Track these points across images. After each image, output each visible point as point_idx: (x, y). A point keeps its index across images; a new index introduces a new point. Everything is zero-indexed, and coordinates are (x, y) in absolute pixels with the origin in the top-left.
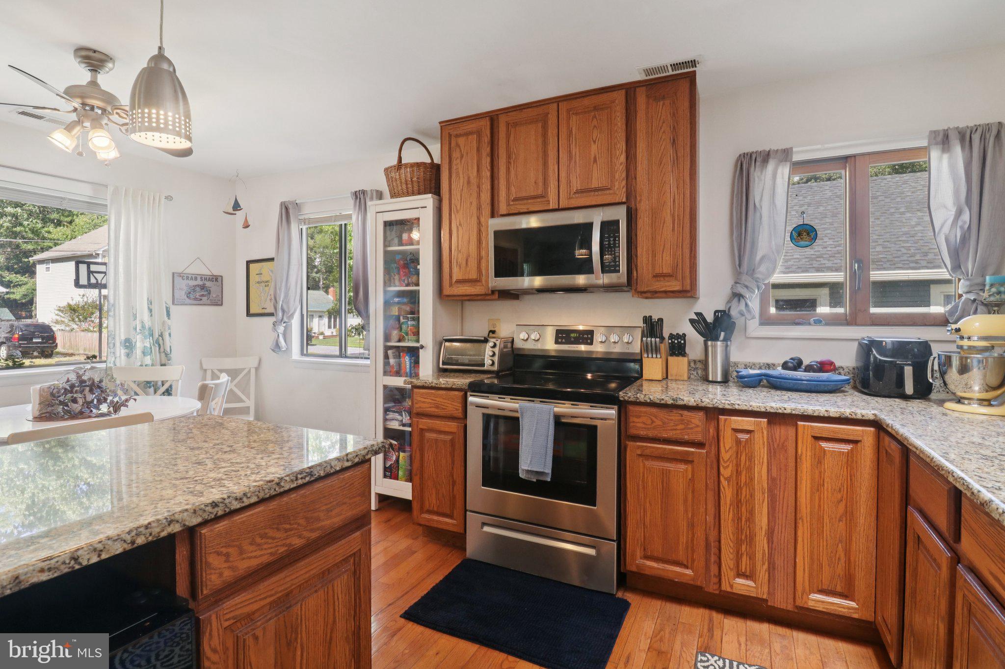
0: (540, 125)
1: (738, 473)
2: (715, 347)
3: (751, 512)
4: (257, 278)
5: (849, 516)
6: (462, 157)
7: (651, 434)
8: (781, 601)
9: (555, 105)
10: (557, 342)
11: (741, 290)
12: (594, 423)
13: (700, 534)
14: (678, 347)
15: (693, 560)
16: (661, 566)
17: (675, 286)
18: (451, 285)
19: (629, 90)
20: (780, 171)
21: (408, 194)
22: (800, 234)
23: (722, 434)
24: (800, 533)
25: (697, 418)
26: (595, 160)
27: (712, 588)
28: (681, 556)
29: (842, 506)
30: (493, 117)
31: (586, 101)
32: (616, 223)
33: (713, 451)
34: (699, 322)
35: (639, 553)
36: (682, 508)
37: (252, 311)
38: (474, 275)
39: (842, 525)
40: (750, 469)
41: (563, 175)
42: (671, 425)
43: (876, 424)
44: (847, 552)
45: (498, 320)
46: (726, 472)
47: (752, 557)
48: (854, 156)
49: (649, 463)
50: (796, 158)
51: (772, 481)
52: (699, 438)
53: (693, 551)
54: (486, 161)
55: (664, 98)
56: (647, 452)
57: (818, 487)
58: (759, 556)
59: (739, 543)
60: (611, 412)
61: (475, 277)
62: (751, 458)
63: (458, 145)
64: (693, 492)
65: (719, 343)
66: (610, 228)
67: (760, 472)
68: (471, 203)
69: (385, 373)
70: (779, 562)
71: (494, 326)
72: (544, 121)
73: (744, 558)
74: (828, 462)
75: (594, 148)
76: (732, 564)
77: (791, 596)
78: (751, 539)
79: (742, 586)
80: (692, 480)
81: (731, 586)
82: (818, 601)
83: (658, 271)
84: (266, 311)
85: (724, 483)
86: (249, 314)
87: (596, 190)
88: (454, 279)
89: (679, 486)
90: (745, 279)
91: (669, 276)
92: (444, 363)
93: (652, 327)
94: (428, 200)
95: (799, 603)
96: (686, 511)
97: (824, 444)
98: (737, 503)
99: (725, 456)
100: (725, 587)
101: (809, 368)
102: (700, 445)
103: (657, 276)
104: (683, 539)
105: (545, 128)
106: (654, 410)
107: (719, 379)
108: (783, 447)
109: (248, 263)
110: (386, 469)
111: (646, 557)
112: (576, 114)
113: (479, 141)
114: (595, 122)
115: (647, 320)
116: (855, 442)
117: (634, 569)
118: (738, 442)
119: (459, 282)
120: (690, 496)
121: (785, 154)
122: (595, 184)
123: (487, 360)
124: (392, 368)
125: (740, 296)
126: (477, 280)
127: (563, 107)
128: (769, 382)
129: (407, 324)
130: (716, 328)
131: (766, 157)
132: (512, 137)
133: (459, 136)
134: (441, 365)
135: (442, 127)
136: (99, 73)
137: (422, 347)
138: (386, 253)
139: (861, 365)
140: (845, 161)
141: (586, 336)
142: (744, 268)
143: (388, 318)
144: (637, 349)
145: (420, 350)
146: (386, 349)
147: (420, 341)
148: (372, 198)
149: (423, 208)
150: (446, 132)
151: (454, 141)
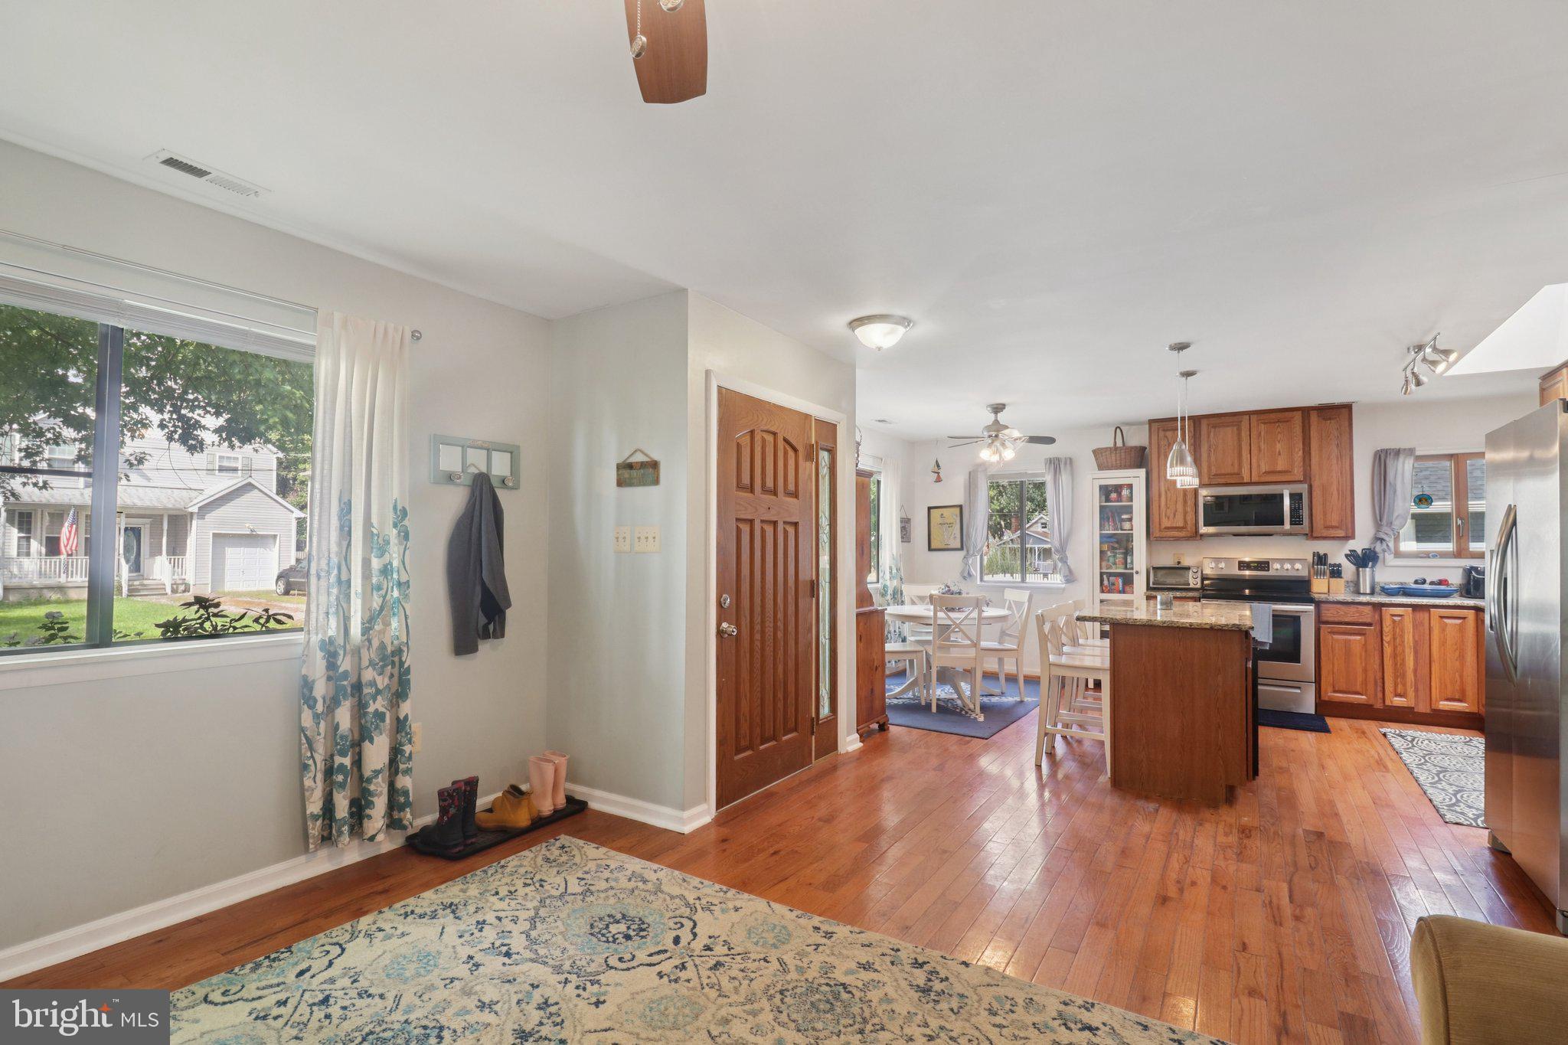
0: (1235, 428)
1: (1394, 639)
2: (1365, 571)
3: (1403, 660)
4: (940, 521)
5: (1462, 657)
6: (1169, 445)
7: (1336, 620)
8: (1423, 708)
9: (1247, 417)
10: (1240, 569)
11: (1381, 535)
12: (1298, 614)
13: (1370, 674)
14: (1336, 572)
15: (1366, 690)
16: (1345, 695)
17: (1341, 533)
18: (1160, 531)
19: (1306, 411)
20: (1407, 462)
22: (1420, 500)
23: (1384, 617)
24: (1433, 669)
25: (1368, 609)
26: (1280, 454)
27: (1379, 705)
28: (1358, 688)
29: (1458, 652)
30: (1195, 420)
31: (1273, 416)
32: (1300, 495)
33: (1378, 628)
34: (1352, 556)
35: (1330, 689)
36: (1359, 662)
37: (933, 547)
38: (1180, 524)
39: (1458, 663)
40: (1402, 636)
41: (1254, 461)
42: (1351, 614)
43: (1476, 608)
44: (1461, 677)
45: (1183, 554)
46: (1386, 639)
47: (1404, 685)
48: (1457, 454)
49: (1335, 637)
50: (1418, 453)
51: (1416, 643)
52: (1369, 620)
53: (1366, 685)
55: (1330, 419)
56: (1335, 630)
57: (1443, 643)
58: (1408, 684)
59: (1396, 677)
60: (1311, 608)
61: (1182, 525)
62: (1402, 630)
64: (1366, 651)
65: (1367, 569)
66: (1296, 498)
67: (1408, 639)
69: (1102, 591)
70: (1421, 687)
71: (1180, 557)
72: (1238, 425)
73: (1399, 686)
74: (1448, 630)
75: (1278, 446)
76: (1392, 689)
77: (1428, 704)
78: (1403, 676)
79: (1398, 701)
80: (1365, 645)
81: (1392, 702)
82: (1445, 705)
83: (1329, 524)
84: (949, 547)
85: (1386, 644)
86: (930, 549)
87: (1280, 472)
88: (1163, 526)
89: (1357, 649)
90: (1385, 529)
91: (1333, 527)
92: (1154, 584)
93: (1321, 559)
94: (1142, 472)
95: (1434, 707)
96: (1361, 663)
97: (1446, 620)
98: (1395, 655)
99: (1386, 629)
100: (1388, 703)
101: (1432, 583)
102: (1370, 625)
103: (1327, 527)
104: (1360, 679)
105: (1239, 430)
106: (1339, 606)
107: (1368, 591)
108: (1422, 624)
109: (929, 509)
111: (1335, 691)
112: (1265, 423)
113: (1184, 433)
114: (1279, 430)
115: (1316, 555)
116: (1464, 618)
117: (1327, 699)
118: (1394, 622)
119: (1168, 528)
120: (1363, 654)
121: (1411, 452)
122: (1279, 468)
123: (1191, 581)
124: (1106, 587)
125: (1382, 540)
126: (1183, 528)
127: (1254, 418)
128: (1405, 592)
129: (1114, 556)
130: (1365, 559)
131: (1397, 453)
132: (1212, 434)
133: (1167, 430)
134: (1151, 585)
135: (1151, 422)
136: (999, 414)
137: (1137, 573)
138: (1102, 507)
139: (1464, 582)
140: (1451, 456)
141: (1263, 565)
142: (1384, 522)
143: (1102, 552)
144: (1304, 573)
145: (1135, 575)
146: (1102, 574)
147: (1132, 569)
148: (1066, 464)
149: (1136, 478)
150: (1155, 426)
151: (1162, 434)
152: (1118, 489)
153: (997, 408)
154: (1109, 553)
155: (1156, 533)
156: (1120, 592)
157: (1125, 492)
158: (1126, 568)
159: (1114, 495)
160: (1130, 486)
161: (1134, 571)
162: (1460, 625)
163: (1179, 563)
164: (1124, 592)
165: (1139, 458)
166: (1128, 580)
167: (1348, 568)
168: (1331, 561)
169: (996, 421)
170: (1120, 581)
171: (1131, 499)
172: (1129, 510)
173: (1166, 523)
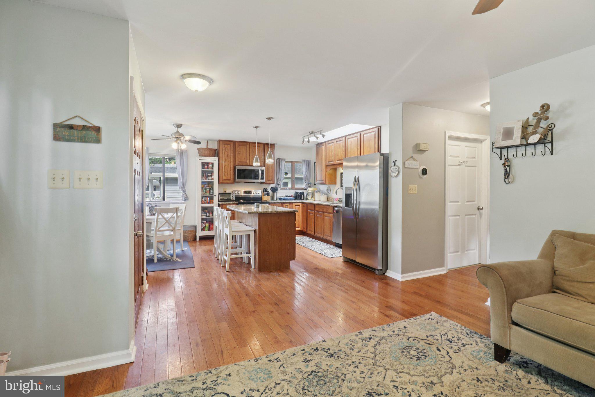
2: (275, 194)
5: (299, 216)
6: (226, 150)
9: (249, 143)
10: (244, 194)
11: (279, 183)
14: (268, 194)
19: (264, 144)
20: (284, 162)
21: (209, 156)
22: (285, 173)
30: (235, 142)
31: (256, 144)
34: (272, 189)
38: (229, 178)
41: (251, 158)
43: (302, 203)
50: (286, 160)
54: (232, 152)
55: (269, 148)
63: (225, 147)
68: (228, 161)
69: (202, 203)
71: (225, 190)
72: (246, 146)
90: (279, 181)
91: (271, 181)
92: (220, 200)
94: (217, 159)
97: (296, 206)
101: (289, 196)
107: (275, 199)
110: (202, 229)
112: (253, 146)
113: (231, 147)
115: (264, 189)
118: (286, 207)
119: (225, 179)
121: (285, 159)
123: (232, 198)
124: (203, 201)
125: (279, 184)
126: (230, 179)
127: (251, 144)
128: (284, 199)
129: (206, 190)
130: (274, 190)
131: (282, 159)
132: (239, 148)
133: (225, 144)
134: (219, 200)
135: (220, 141)
136: (179, 129)
137: (215, 196)
138: (202, 171)
139: (296, 196)
140: (292, 162)
141: (249, 192)
142: (279, 179)
143: (202, 188)
144: (260, 195)
145: (214, 197)
146: (202, 196)
147: (213, 194)
148: (185, 152)
149: (215, 160)
150: (221, 142)
151: (223, 145)
152: (207, 164)
153: (178, 126)
154: (204, 189)
155: (221, 182)
156: (208, 203)
157: (210, 166)
158: (210, 194)
159: (206, 167)
160: (212, 164)
161: (214, 195)
162: (299, 207)
163: (225, 192)
164: (210, 203)
165: (215, 153)
166: (212, 198)
167: (271, 192)
168: (268, 191)
169: (178, 132)
170: (209, 199)
171: (212, 168)
172: (212, 173)
173: (224, 178)
